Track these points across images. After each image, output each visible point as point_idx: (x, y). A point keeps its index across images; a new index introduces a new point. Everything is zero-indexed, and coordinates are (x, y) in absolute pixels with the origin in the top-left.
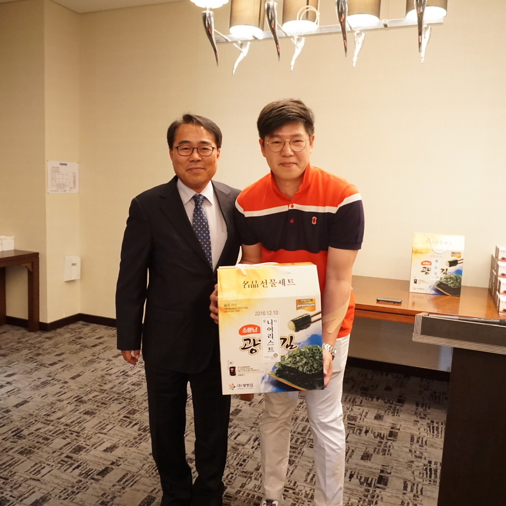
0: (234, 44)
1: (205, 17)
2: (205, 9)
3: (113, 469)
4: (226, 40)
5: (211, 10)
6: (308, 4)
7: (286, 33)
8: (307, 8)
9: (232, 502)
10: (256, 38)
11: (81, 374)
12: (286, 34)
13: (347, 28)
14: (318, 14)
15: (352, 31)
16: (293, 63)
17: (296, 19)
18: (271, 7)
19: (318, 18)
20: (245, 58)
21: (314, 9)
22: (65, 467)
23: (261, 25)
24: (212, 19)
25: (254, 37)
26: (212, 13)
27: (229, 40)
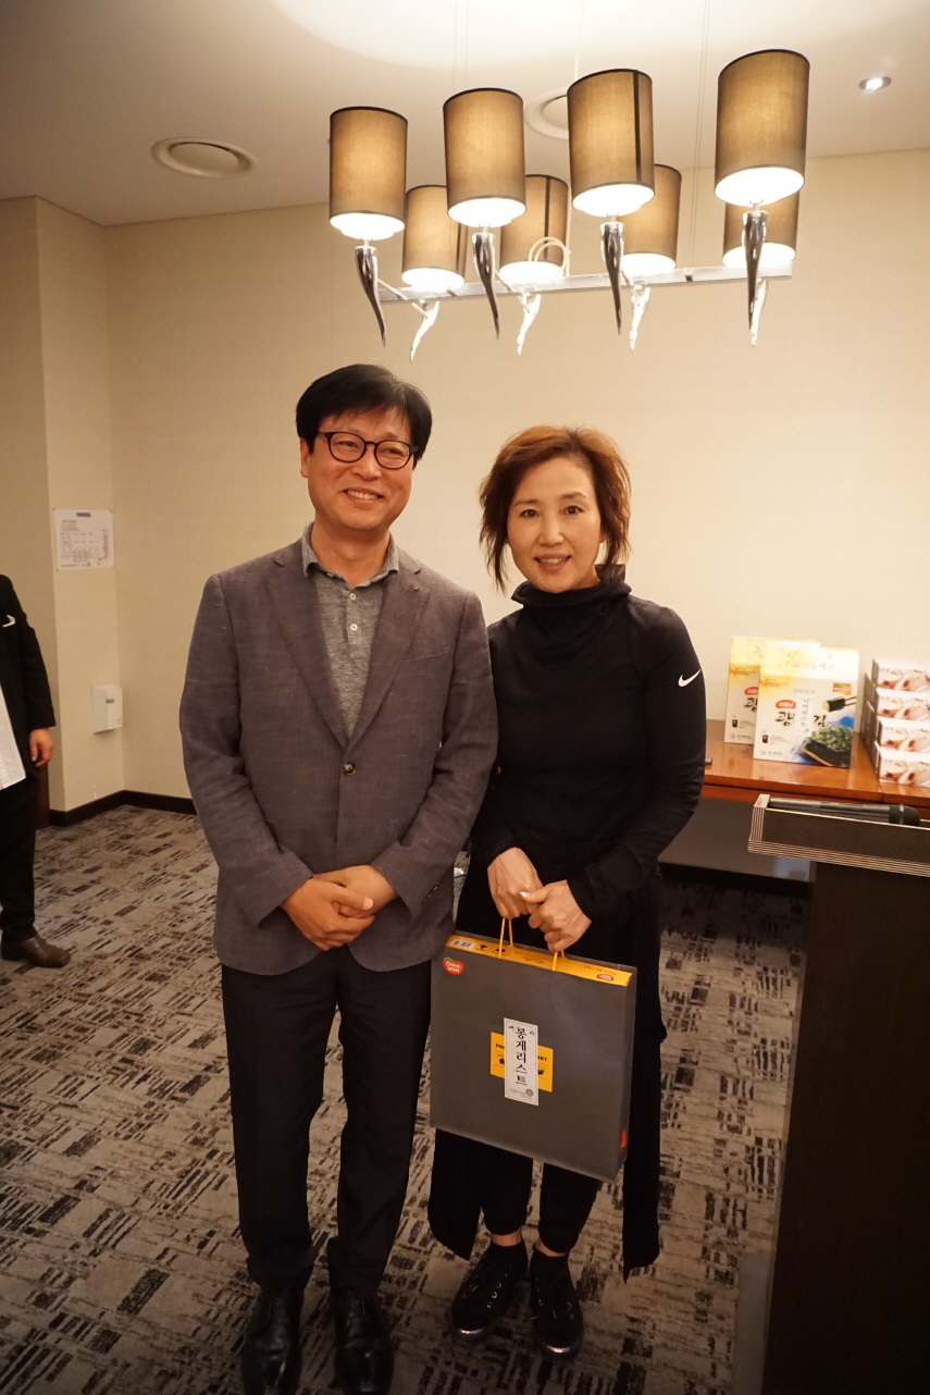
0: (414, 304)
1: (360, 256)
2: (361, 242)
3: (208, 1079)
4: (399, 297)
5: (372, 243)
6: (546, 235)
7: (510, 286)
8: (546, 242)
9: (426, 1128)
10: (453, 295)
11: (135, 905)
12: (509, 289)
13: (622, 282)
14: (567, 252)
15: (628, 287)
16: (521, 340)
17: (527, 260)
18: (483, 241)
19: (566, 261)
20: (431, 329)
21: (559, 243)
22: (121, 1079)
23: (459, 267)
24: (375, 259)
25: (450, 292)
26: (373, 249)
27: (405, 298)
